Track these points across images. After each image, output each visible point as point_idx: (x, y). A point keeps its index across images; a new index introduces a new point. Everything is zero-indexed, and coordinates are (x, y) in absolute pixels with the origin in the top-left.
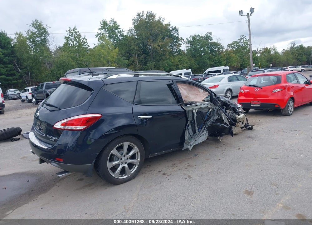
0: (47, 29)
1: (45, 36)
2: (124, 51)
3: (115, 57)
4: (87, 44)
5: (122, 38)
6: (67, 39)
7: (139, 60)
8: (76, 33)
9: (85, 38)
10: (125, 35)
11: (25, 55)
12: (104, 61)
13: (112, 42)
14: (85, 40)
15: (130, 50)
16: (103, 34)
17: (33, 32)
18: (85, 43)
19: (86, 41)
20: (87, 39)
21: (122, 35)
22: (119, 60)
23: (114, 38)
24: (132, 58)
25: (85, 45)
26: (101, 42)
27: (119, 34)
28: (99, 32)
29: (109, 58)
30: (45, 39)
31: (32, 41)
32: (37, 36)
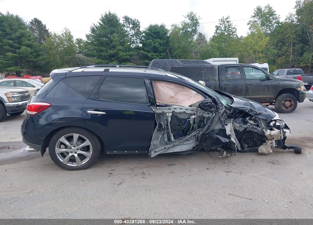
0: (199, 21)
1: (196, 27)
2: (276, 40)
3: (264, 46)
4: (235, 33)
5: (277, 25)
6: (218, 28)
7: (294, 50)
8: (228, 22)
9: (235, 28)
10: (280, 22)
11: (176, 44)
12: (251, 51)
13: (264, 30)
14: (234, 30)
15: (285, 39)
16: (256, 21)
17: (187, 23)
18: (234, 32)
19: (236, 31)
20: (236, 29)
21: (278, 22)
22: (268, 50)
23: (267, 26)
24: (285, 48)
25: (234, 34)
26: (252, 30)
27: (274, 21)
28: (252, 19)
29: (256, 48)
30: (196, 29)
31: (184, 31)
32: (189, 27)
